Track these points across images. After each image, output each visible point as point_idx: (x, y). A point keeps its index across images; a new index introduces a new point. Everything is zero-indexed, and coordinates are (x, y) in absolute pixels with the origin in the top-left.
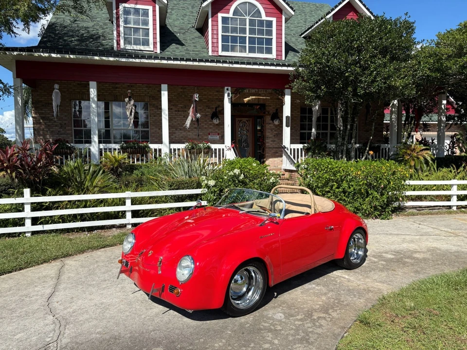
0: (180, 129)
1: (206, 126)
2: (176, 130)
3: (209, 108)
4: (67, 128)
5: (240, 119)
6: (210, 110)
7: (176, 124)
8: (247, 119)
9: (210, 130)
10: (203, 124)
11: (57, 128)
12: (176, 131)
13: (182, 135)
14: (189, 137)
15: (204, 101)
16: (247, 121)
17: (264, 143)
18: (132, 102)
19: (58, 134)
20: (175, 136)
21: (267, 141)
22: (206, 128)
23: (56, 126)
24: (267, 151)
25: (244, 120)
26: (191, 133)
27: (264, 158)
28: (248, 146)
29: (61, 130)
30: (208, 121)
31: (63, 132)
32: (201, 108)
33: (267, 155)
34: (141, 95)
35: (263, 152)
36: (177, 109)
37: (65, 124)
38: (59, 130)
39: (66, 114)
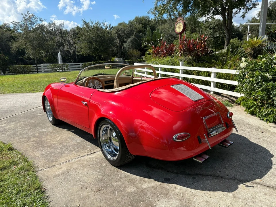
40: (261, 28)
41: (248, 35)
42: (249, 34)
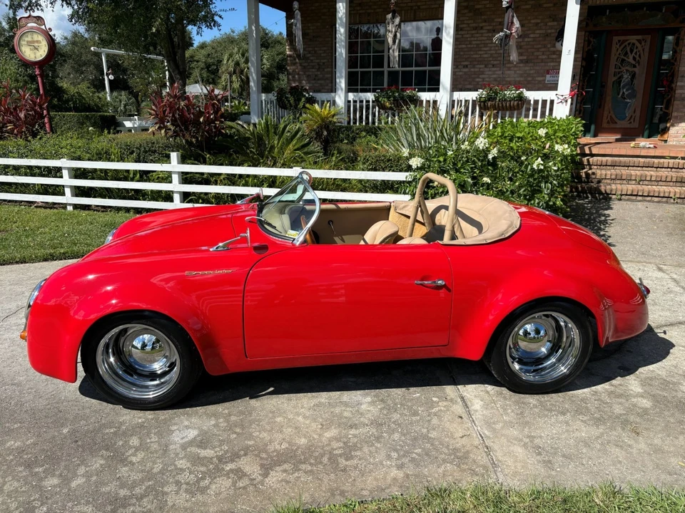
0: (493, 66)
1: (544, 57)
2: (486, 67)
3: (553, 21)
4: (326, 70)
5: (622, 38)
6: (555, 23)
7: (486, 56)
8: (639, 37)
9: (552, 64)
10: (538, 53)
11: (314, 70)
12: (486, 69)
13: (495, 76)
14: (508, 79)
15: (545, 5)
16: (639, 41)
17: (671, 90)
18: (397, 20)
19: (315, 79)
20: (483, 79)
21: (678, 84)
22: (542, 61)
23: (313, 67)
24: (675, 107)
25: (633, 39)
26: (513, 72)
27: (667, 121)
28: (632, 96)
29: (319, 73)
30: (549, 46)
31: (321, 76)
32: (539, 21)
33: (675, 114)
34: (433, 6)
35: (667, 108)
36: (491, 27)
37: (324, 63)
38: (316, 73)
39: (325, 48)
40: (253, 79)
41: (106, 77)
42: (108, 75)
